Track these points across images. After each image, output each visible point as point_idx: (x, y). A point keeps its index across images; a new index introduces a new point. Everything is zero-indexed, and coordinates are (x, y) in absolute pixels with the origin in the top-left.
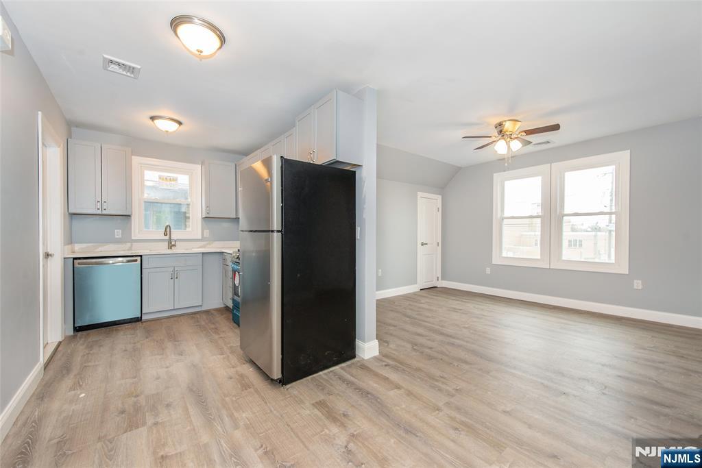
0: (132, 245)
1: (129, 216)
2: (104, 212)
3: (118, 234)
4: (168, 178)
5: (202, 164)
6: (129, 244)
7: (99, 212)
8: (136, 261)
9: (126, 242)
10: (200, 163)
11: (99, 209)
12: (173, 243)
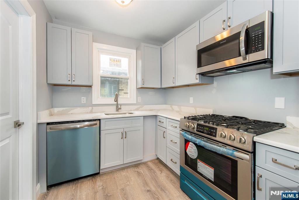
0: (92, 108)
1: (91, 86)
2: (74, 83)
3: (84, 100)
4: (115, 60)
5: (137, 49)
6: (90, 108)
7: (70, 83)
8: (96, 124)
9: (89, 106)
10: (136, 49)
11: (69, 80)
12: (119, 107)
